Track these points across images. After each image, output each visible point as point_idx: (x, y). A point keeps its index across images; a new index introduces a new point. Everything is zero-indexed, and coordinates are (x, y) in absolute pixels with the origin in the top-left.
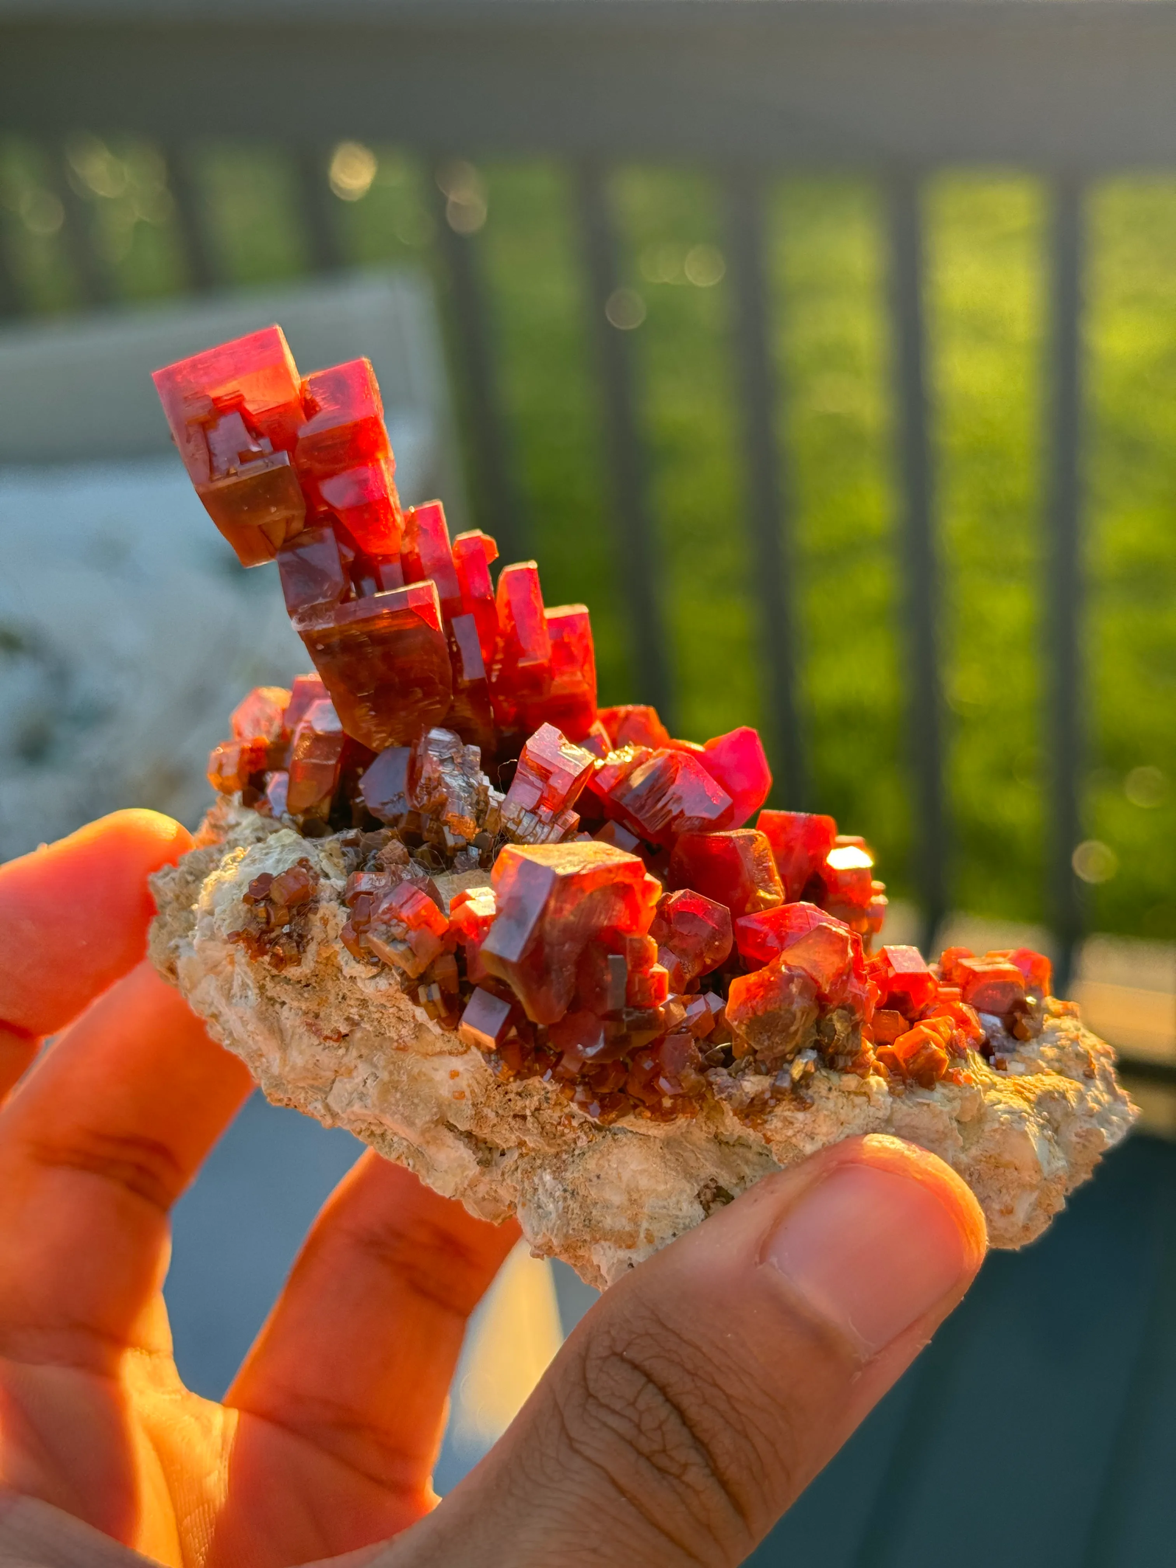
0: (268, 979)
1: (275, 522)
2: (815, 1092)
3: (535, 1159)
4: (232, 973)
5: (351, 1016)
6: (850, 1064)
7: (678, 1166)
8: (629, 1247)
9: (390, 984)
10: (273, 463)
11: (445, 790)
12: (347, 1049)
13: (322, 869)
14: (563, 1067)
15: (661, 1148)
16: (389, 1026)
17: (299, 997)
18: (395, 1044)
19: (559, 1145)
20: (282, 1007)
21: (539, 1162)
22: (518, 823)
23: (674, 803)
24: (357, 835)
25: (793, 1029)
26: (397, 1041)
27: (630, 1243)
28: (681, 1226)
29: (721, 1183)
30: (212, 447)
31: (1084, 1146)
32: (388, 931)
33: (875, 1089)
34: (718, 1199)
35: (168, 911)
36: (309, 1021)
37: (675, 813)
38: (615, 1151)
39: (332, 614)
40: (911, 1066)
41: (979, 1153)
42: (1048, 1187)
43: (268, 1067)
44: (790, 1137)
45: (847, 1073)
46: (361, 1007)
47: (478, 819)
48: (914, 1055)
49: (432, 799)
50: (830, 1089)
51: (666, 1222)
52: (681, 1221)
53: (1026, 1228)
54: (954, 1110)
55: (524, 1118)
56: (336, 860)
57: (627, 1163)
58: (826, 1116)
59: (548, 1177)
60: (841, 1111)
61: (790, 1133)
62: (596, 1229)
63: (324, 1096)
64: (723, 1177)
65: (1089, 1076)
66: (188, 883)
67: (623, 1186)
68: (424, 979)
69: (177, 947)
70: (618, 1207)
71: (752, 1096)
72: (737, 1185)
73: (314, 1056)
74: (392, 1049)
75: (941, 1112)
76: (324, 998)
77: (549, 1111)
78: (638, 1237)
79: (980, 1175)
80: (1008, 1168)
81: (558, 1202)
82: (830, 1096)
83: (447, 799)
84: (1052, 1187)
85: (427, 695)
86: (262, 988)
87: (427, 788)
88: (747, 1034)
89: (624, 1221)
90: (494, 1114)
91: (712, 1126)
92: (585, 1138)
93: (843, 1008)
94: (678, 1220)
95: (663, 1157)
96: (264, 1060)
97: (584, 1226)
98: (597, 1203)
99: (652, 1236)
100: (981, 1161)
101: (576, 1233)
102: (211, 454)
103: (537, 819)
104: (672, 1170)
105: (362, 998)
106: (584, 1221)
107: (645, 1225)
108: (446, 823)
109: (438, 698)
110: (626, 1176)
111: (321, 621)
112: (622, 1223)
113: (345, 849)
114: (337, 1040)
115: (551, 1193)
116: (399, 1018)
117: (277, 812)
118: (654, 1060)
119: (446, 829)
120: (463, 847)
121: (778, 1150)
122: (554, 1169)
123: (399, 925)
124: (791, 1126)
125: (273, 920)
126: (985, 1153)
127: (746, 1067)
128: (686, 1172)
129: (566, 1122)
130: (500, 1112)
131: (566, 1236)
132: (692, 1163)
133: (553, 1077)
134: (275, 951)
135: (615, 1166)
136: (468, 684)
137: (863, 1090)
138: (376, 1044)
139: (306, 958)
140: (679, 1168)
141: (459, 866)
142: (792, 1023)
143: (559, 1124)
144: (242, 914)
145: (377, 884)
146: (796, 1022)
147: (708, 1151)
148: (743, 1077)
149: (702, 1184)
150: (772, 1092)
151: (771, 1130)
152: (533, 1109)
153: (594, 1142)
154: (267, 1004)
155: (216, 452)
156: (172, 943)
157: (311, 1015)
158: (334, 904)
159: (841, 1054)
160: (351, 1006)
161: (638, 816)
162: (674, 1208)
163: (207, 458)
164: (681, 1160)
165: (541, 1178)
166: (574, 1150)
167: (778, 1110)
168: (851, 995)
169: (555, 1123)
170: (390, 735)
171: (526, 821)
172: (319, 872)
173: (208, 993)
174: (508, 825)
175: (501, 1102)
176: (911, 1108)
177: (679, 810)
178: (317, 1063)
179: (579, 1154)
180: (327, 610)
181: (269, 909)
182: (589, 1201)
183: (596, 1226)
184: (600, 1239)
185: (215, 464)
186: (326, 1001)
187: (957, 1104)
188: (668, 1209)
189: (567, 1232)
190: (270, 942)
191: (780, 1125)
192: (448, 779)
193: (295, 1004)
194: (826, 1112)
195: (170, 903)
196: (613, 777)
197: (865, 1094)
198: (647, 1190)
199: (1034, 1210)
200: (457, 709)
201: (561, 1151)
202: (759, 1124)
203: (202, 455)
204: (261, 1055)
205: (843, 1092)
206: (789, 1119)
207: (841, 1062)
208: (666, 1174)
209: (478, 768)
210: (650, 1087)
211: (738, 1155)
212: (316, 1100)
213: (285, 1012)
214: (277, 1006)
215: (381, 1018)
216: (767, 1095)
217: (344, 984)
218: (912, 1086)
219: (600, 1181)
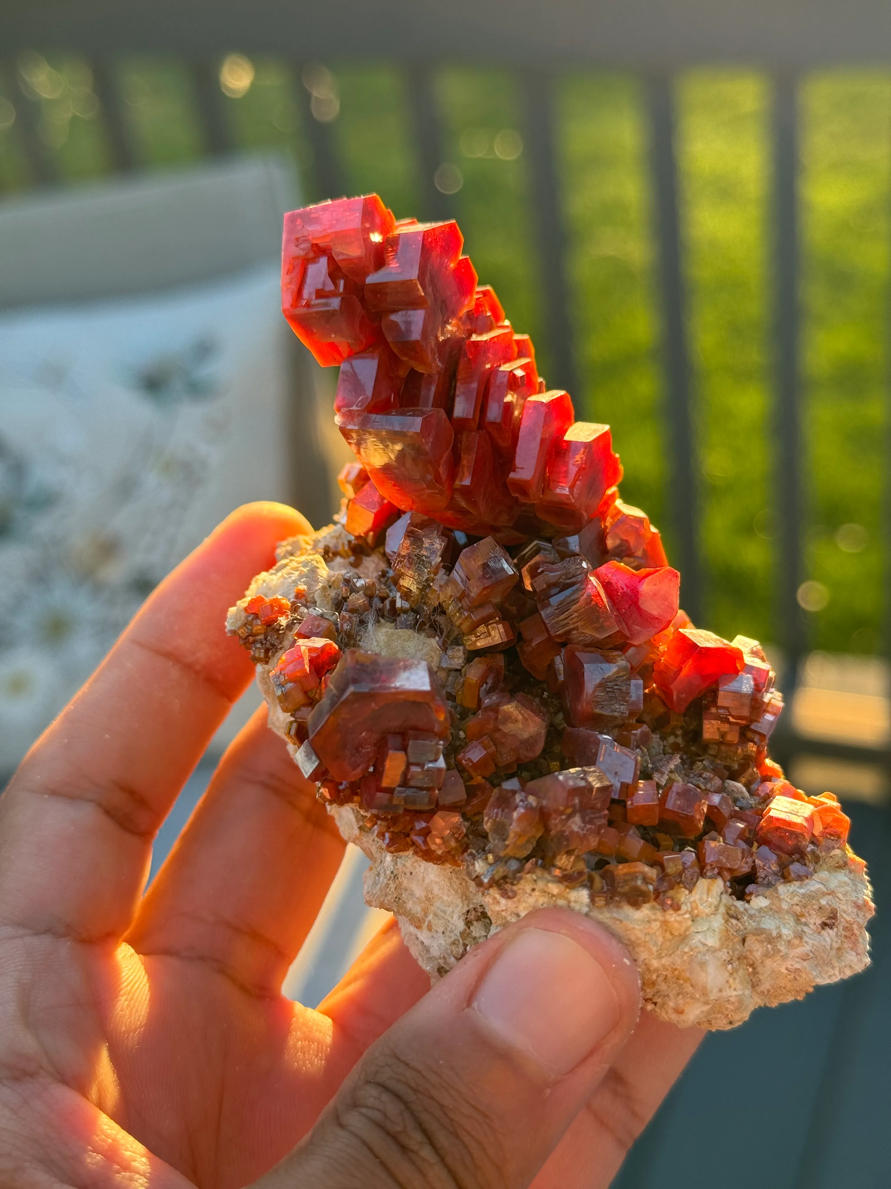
1: (338, 343)
2: (518, 888)
6: (560, 875)
7: (460, 888)
8: (418, 928)
15: (451, 872)
27: (418, 925)
28: (449, 929)
29: (487, 909)
31: (796, 978)
33: (577, 898)
34: (479, 920)
39: (361, 420)
40: (618, 888)
41: (668, 963)
45: (555, 880)
50: (533, 890)
51: (442, 921)
52: (451, 926)
57: (429, 872)
58: (525, 907)
59: (389, 858)
67: (424, 886)
70: (418, 898)
78: (424, 923)
80: (686, 983)
81: (386, 878)
89: (419, 909)
94: (448, 925)
95: (450, 879)
97: (395, 901)
98: (406, 890)
99: (431, 926)
104: (454, 889)
106: (396, 898)
107: (430, 917)
108: (400, 590)
110: (427, 881)
112: (417, 910)
115: (385, 870)
119: (399, 594)
120: (406, 610)
124: (499, 904)
128: (463, 895)
135: (422, 871)
136: (459, 487)
137: (566, 896)
140: (459, 890)
141: (398, 624)
149: (471, 906)
161: (547, 620)
162: (449, 915)
163: (296, 288)
167: (491, 891)
180: (358, 415)
181: (254, 622)
182: (402, 887)
183: (401, 904)
184: (401, 914)
185: (302, 294)
188: (445, 914)
189: (384, 900)
190: (254, 642)
191: (491, 898)
198: (437, 896)
199: (710, 1015)
208: (449, 890)
219: (411, 877)
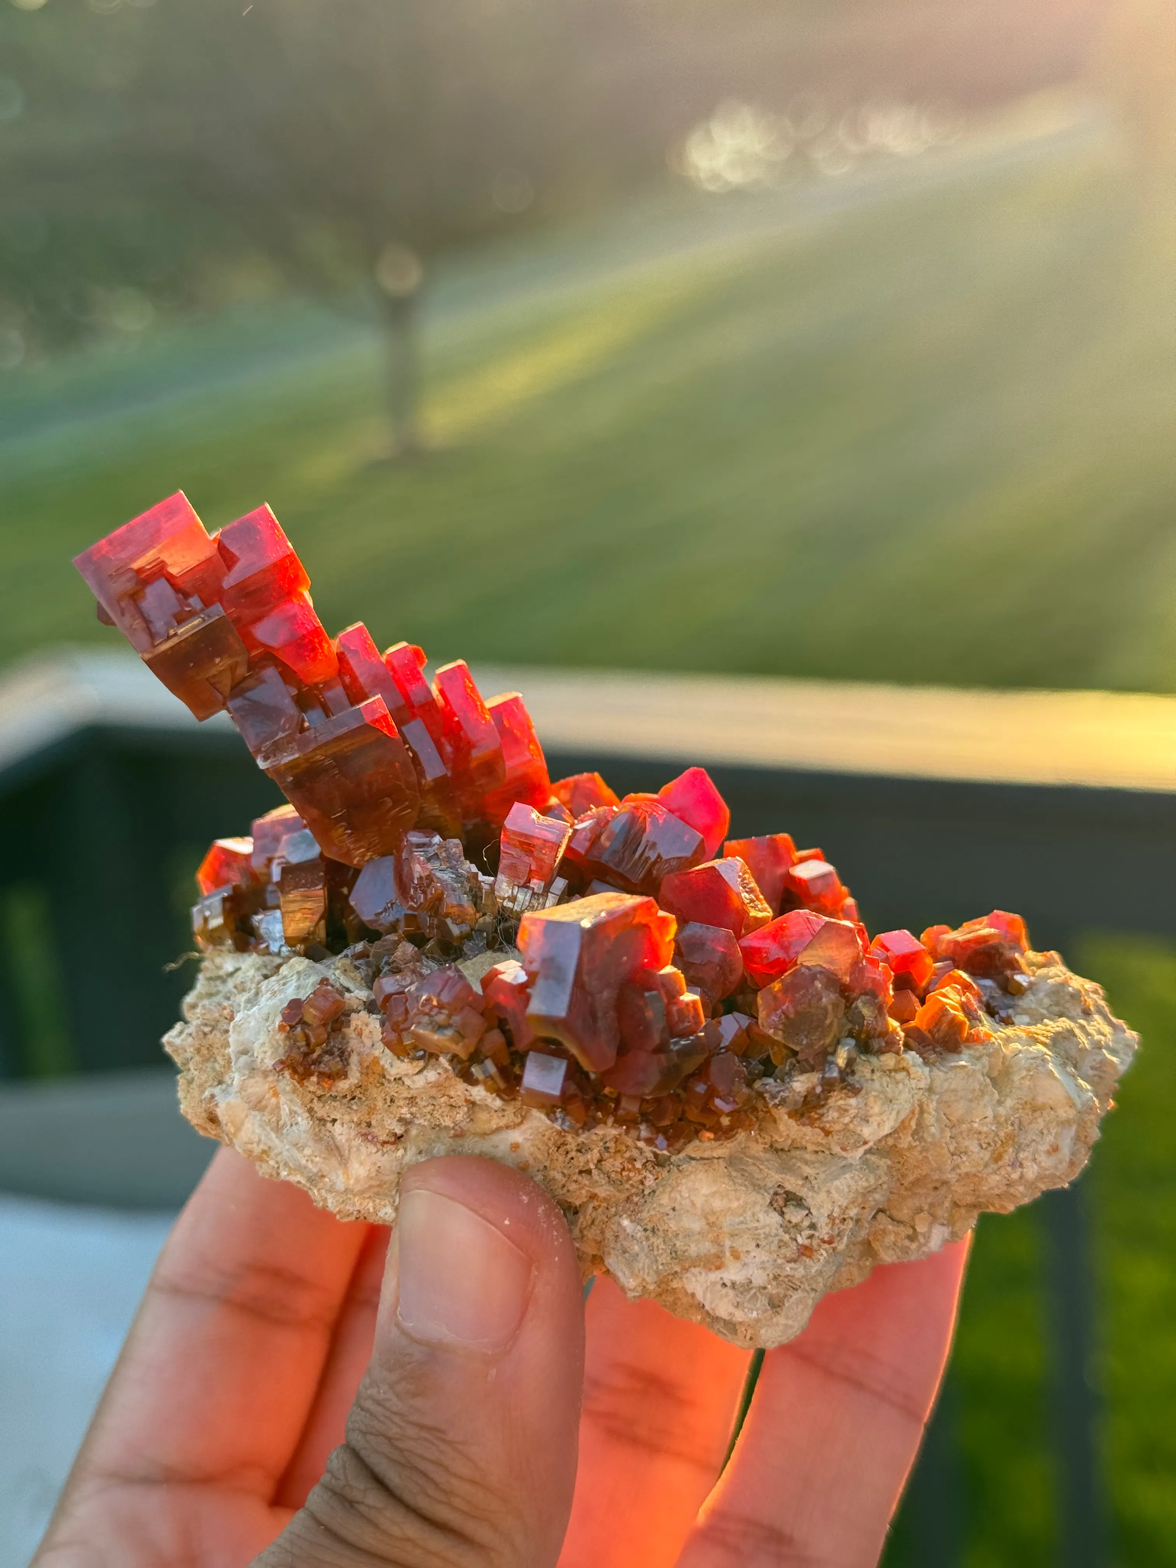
0: (315, 1101)
1: (221, 672)
2: (860, 1077)
3: (607, 1208)
4: (278, 1103)
5: (403, 1116)
6: (884, 1044)
7: (745, 1180)
8: (718, 1268)
9: (439, 1074)
10: (209, 616)
11: (439, 885)
12: (405, 1149)
13: (341, 985)
14: (624, 1109)
15: (726, 1167)
16: (443, 1116)
17: (349, 1109)
18: (452, 1132)
19: (627, 1189)
20: (333, 1125)
21: (613, 1210)
22: (513, 899)
23: (649, 850)
24: (365, 947)
25: (828, 1022)
26: (453, 1128)
27: (718, 1264)
28: (763, 1236)
29: (788, 1187)
30: (146, 615)
31: (1100, 1077)
32: (431, 1022)
33: (911, 1063)
34: (788, 1203)
35: (191, 1066)
36: (364, 1131)
37: (653, 859)
38: (684, 1181)
39: (294, 745)
40: (936, 1035)
41: (1015, 1101)
42: (1083, 1120)
43: (331, 1186)
44: (847, 1125)
45: (883, 1053)
46: (410, 1106)
47: (475, 904)
48: (936, 1024)
49: (429, 896)
50: (873, 1071)
51: (747, 1236)
52: (761, 1231)
53: (1072, 1163)
54: (984, 1067)
55: (589, 1172)
56: (352, 975)
57: (697, 1189)
58: (875, 1097)
59: (626, 1222)
60: (887, 1089)
61: (847, 1120)
62: (684, 1258)
63: (391, 1200)
64: (789, 1181)
65: (1087, 1013)
66: (205, 1034)
67: (699, 1212)
68: (476, 1057)
69: (213, 1096)
70: (699, 1233)
71: (805, 1094)
72: (803, 1186)
73: (375, 1164)
74: (451, 1137)
75: (974, 1071)
76: (372, 1106)
77: (611, 1160)
78: (724, 1256)
79: (1020, 1122)
80: (1044, 1110)
81: (641, 1242)
82: (875, 1077)
83: (442, 894)
84: (1086, 1119)
85: (396, 803)
86: (311, 1111)
87: (420, 887)
88: (784, 1038)
89: (708, 1245)
90: (561, 1174)
91: (766, 1137)
92: (651, 1176)
93: (866, 994)
94: (759, 1231)
95: (730, 1176)
96: (327, 1180)
97: (672, 1258)
98: (677, 1235)
99: (737, 1251)
100: (1018, 1109)
101: (666, 1267)
102: (147, 622)
103: (530, 892)
104: (740, 1185)
105: (410, 1096)
106: (671, 1253)
107: (728, 1243)
108: (447, 915)
109: (407, 803)
110: (699, 1201)
111: (286, 754)
112: (706, 1247)
113: (357, 963)
114: (393, 1143)
115: (633, 1236)
116: (451, 1106)
117: (274, 948)
118: (705, 1083)
119: (449, 921)
120: (468, 934)
121: (839, 1139)
122: (630, 1213)
123: (441, 1013)
124: (846, 1114)
125: (313, 1040)
126: (1020, 1101)
127: (790, 1070)
128: (754, 1185)
129: (630, 1166)
130: (565, 1172)
131: (657, 1272)
132: (757, 1176)
133: (615, 1122)
134: (321, 1069)
135: (687, 1195)
136: (432, 783)
137: (901, 1066)
138: (433, 1137)
139: (351, 1069)
140: (746, 1183)
141: (469, 953)
142: (826, 1018)
143: (623, 1169)
144: (281, 1043)
145: (404, 983)
146: (828, 1016)
147: (768, 1160)
148: (791, 1080)
149: (772, 1192)
150: (822, 1085)
151: (828, 1122)
152: (595, 1161)
153: (660, 1178)
154: (318, 1125)
155: (152, 618)
156: (207, 1094)
157: (364, 1125)
158: (364, 1014)
159: (873, 1037)
160: (401, 1107)
161: (620, 870)
162: (751, 1221)
163: (144, 625)
164: (746, 1174)
165: (619, 1224)
166: (643, 1191)
167: (831, 1102)
168: (869, 980)
169: (619, 1170)
170: (368, 850)
171: (520, 897)
172: (340, 988)
173: (253, 1132)
174: (505, 904)
175: (565, 1162)
176: (947, 1073)
177: (656, 855)
178: (380, 1170)
179: (650, 1193)
180: (288, 743)
181: (307, 1031)
182: (670, 1235)
183: (682, 1256)
184: (690, 1267)
185: (153, 630)
186: (375, 1109)
187: (985, 1060)
188: (746, 1224)
189: (657, 1268)
190: (314, 1063)
191: (836, 1115)
192: (439, 874)
193: (347, 1118)
194: (874, 1093)
195: (192, 1058)
196: (586, 840)
197: (904, 1069)
198: (722, 1211)
199: (1075, 1144)
200: (425, 810)
201: (632, 1195)
202: (817, 1119)
203: (138, 624)
204: (323, 1176)
205: (885, 1072)
206: (843, 1107)
207: (876, 1044)
208: (736, 1191)
209: (463, 858)
210: (708, 1110)
211: (795, 1158)
212: (385, 1206)
213: (337, 1129)
214: (329, 1125)
215: (433, 1110)
216: (818, 1090)
217: (389, 1087)
218: (941, 1054)
219: (676, 1213)
